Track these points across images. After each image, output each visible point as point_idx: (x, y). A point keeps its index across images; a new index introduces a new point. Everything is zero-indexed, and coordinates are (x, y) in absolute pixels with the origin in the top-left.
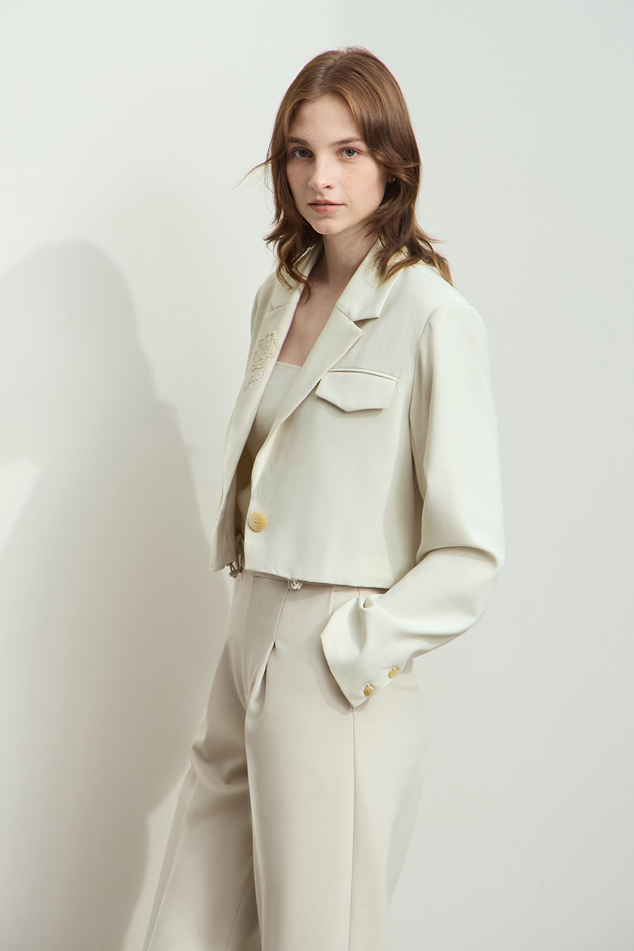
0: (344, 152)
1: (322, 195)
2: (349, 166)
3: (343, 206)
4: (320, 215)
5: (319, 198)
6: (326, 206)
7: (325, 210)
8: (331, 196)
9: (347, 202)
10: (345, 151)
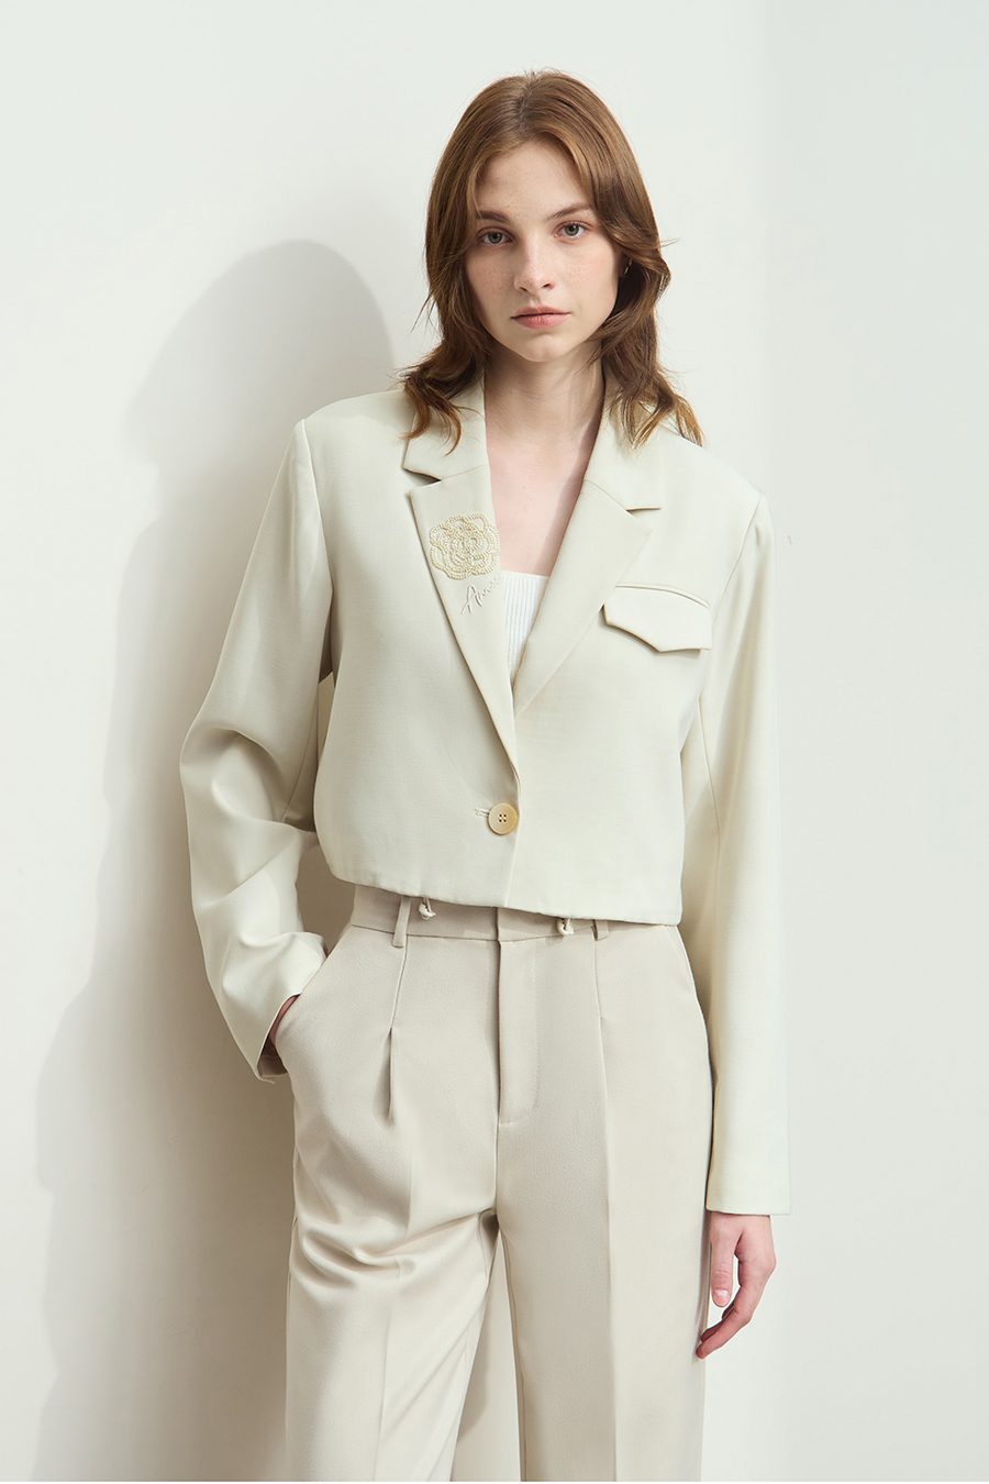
0: (563, 231)
1: (536, 297)
2: (574, 250)
3: (570, 315)
4: (533, 331)
5: (533, 304)
6: (544, 317)
7: (543, 323)
8: (550, 300)
9: (574, 307)
10: (566, 228)
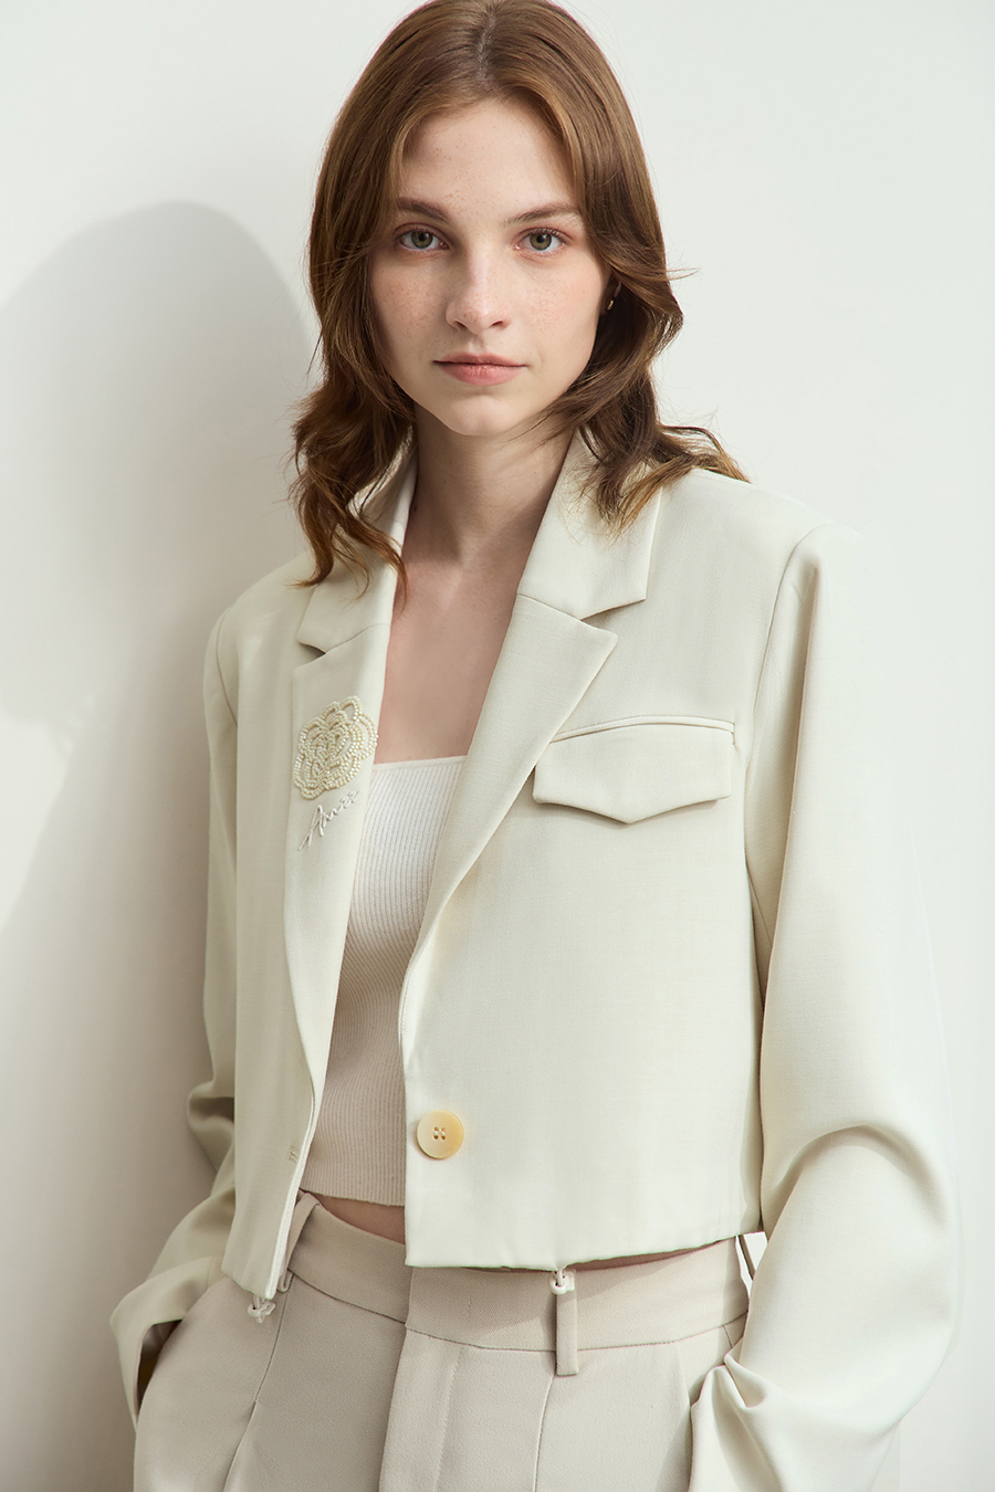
1: (477, 338)
2: (541, 273)
3: (524, 369)
5: (472, 349)
6: (486, 368)
8: (500, 345)
9: (534, 358)
